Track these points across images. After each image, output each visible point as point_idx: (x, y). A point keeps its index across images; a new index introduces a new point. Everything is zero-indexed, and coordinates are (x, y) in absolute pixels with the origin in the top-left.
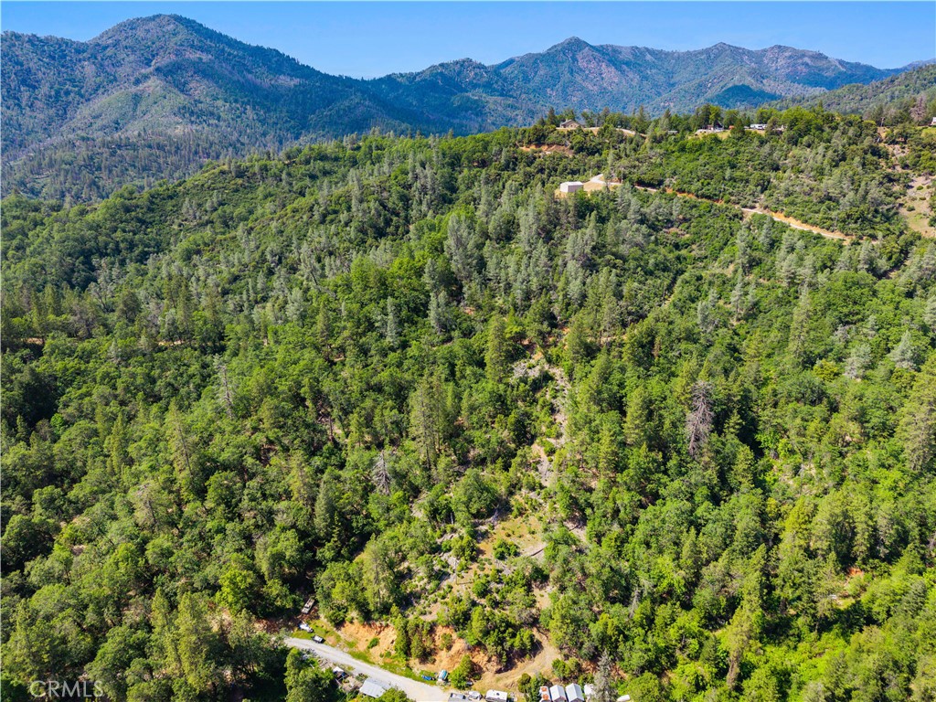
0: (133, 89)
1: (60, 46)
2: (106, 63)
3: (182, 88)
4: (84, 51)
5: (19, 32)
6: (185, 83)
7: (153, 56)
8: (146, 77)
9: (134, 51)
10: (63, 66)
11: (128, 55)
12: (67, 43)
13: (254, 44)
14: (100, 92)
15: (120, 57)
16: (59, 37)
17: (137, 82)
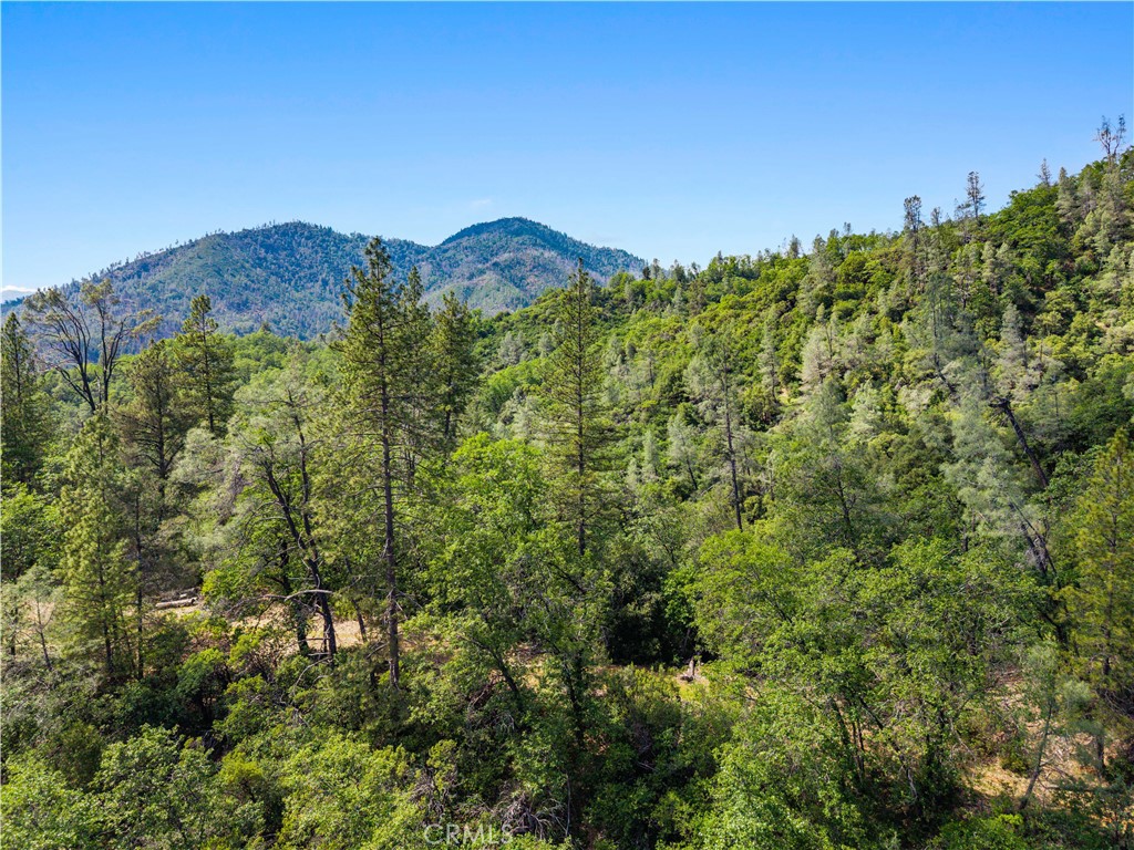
0: (466, 283)
1: (402, 247)
2: (444, 263)
3: (519, 282)
4: (424, 252)
5: (365, 233)
6: (522, 278)
7: (492, 255)
8: (482, 272)
9: (473, 252)
10: (401, 266)
11: (467, 256)
12: (409, 245)
13: (599, 246)
14: (432, 289)
15: (459, 257)
16: (402, 239)
17: (471, 277)
